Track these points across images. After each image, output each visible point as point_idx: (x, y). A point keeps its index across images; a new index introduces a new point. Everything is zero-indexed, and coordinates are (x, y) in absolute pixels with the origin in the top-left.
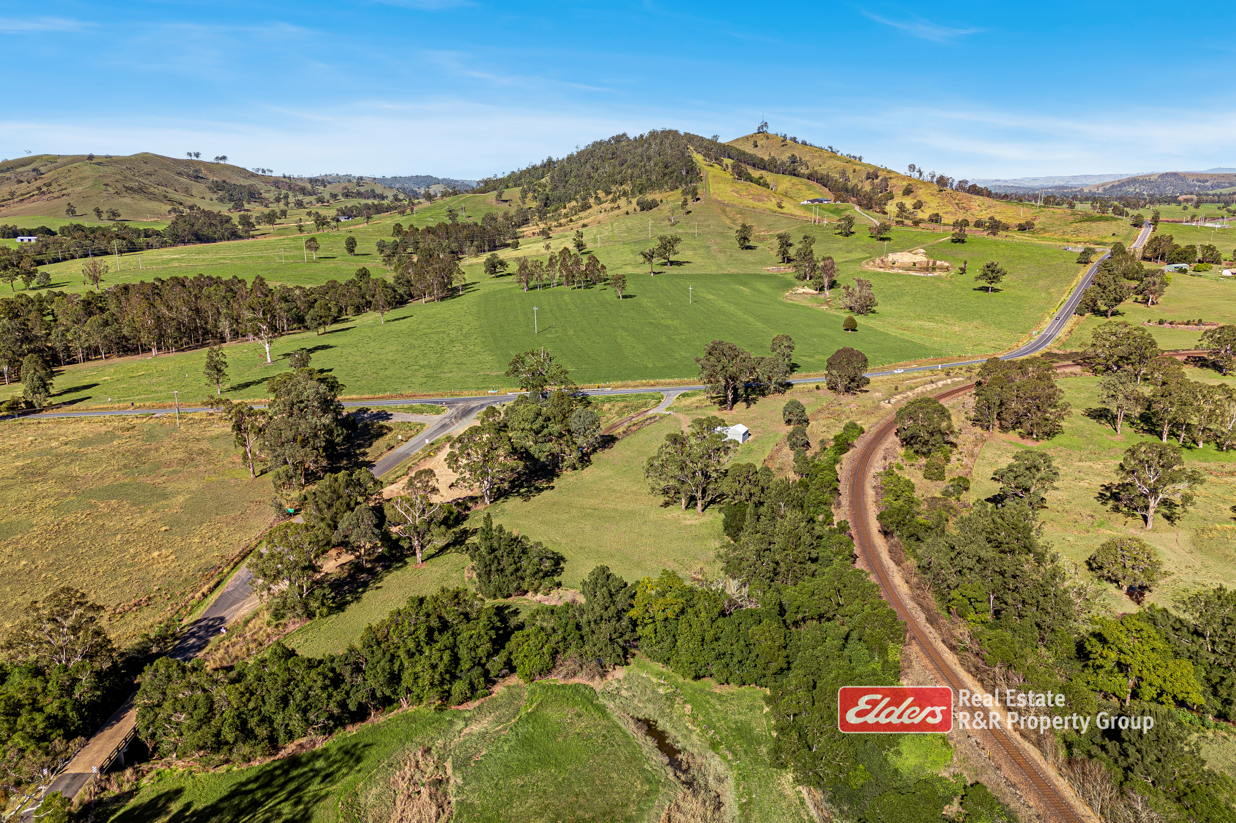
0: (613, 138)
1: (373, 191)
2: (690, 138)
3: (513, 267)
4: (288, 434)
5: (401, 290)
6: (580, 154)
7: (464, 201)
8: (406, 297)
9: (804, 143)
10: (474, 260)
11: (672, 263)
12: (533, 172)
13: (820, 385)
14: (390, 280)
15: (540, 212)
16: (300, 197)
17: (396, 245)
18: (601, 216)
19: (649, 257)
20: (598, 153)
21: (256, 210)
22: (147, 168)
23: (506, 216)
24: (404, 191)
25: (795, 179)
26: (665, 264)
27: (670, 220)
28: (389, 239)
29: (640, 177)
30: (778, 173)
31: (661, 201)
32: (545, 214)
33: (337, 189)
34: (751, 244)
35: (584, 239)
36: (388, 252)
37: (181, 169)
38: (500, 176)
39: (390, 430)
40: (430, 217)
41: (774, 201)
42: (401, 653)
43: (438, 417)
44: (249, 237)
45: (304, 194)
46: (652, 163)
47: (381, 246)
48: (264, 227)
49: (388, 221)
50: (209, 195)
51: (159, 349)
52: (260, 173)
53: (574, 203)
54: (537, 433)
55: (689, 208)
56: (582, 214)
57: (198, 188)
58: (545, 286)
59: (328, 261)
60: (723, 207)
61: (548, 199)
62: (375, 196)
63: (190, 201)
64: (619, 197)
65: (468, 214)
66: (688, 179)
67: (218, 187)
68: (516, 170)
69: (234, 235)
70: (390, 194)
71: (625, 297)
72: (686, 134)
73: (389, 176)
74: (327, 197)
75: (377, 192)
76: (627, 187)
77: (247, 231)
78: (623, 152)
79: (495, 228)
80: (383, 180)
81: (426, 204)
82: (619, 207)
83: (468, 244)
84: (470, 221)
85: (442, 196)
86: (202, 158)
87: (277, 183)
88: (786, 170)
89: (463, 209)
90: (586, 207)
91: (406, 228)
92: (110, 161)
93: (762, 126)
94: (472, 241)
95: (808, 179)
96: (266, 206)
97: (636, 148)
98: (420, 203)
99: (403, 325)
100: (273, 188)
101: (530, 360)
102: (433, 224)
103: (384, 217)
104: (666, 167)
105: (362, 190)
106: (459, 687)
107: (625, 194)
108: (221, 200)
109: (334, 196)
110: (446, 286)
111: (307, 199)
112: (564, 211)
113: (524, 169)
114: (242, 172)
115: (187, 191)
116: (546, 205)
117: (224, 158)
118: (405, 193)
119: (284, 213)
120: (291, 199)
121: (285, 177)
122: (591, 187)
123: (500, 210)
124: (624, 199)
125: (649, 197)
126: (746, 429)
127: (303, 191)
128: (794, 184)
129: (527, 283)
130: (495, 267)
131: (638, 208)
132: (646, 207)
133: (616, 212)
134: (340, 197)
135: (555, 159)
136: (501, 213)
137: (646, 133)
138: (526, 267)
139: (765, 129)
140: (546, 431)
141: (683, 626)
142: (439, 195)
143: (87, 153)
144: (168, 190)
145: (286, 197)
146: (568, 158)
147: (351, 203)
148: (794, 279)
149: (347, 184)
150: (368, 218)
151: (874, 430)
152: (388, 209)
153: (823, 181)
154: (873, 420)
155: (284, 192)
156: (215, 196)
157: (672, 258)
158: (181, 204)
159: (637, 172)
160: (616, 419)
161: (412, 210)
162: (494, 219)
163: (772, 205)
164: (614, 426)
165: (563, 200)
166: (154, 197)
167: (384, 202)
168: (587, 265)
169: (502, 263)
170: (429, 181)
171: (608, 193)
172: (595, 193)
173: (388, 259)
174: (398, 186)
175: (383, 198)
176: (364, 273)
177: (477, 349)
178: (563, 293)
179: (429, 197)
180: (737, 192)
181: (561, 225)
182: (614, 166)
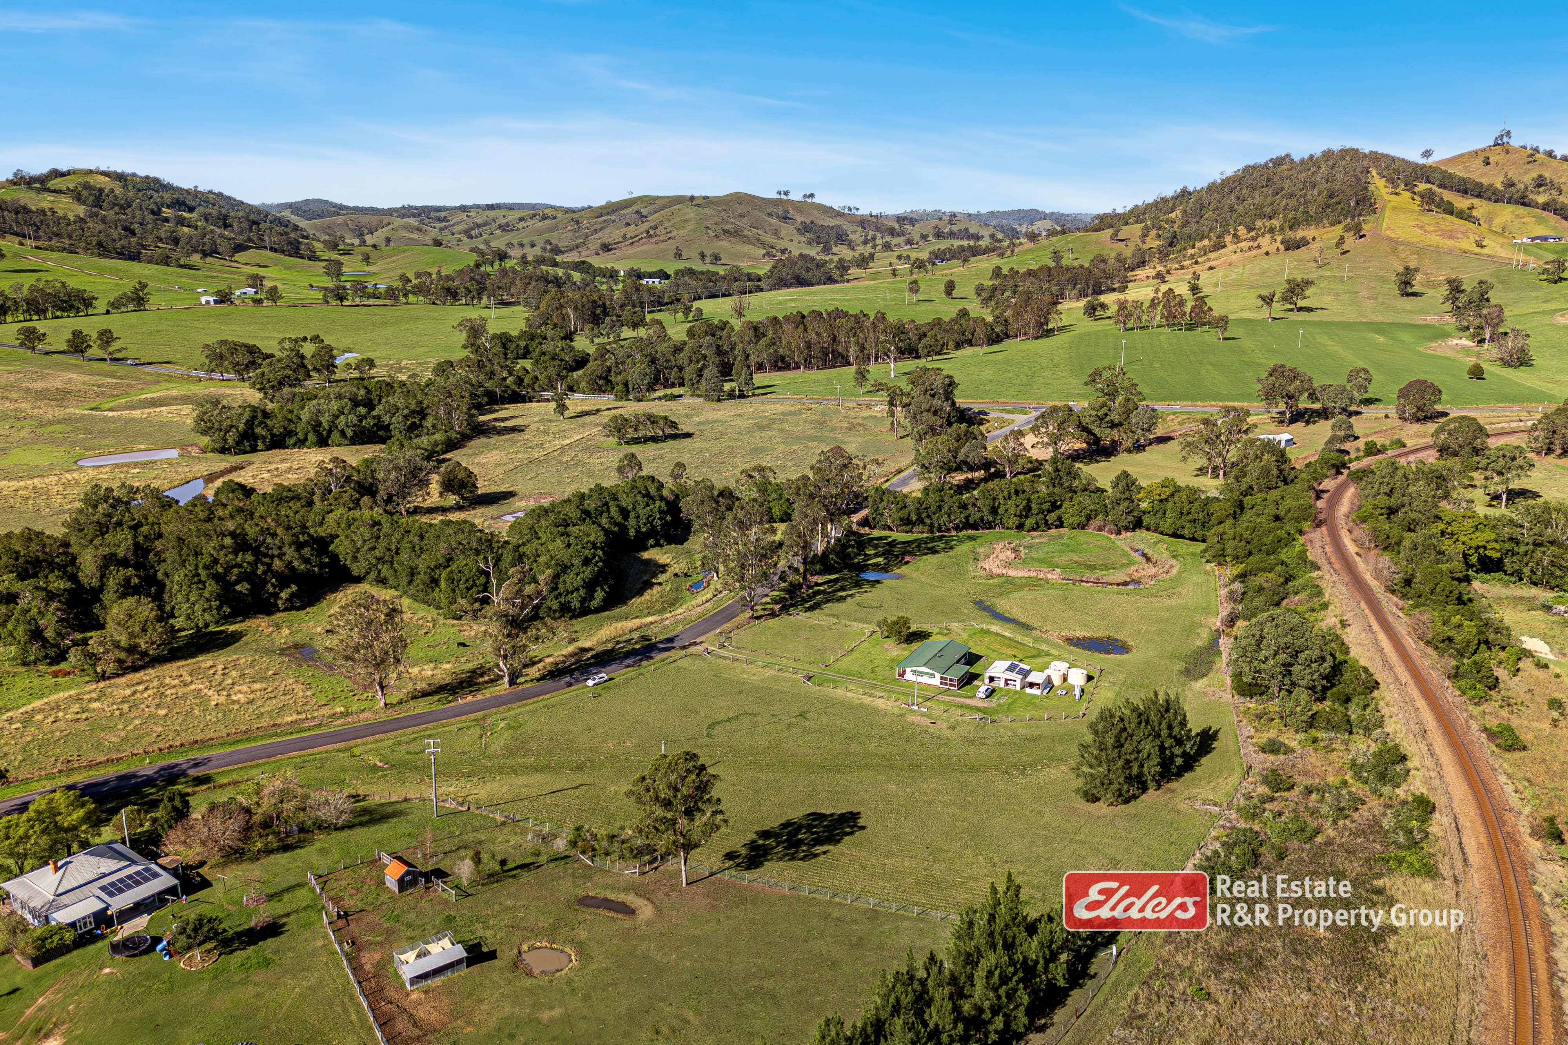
0: (1271, 160)
1: (967, 230)
3: (1114, 308)
4: (925, 406)
5: (998, 329)
6: (1226, 182)
7: (1073, 242)
8: (1003, 336)
9: (1564, 157)
10: (1074, 304)
11: (1300, 309)
12: (1162, 205)
13: (1391, 415)
14: (990, 319)
15: (1160, 253)
16: (888, 238)
17: (994, 289)
18: (1234, 257)
19: (1268, 300)
20: (1249, 180)
21: (844, 252)
22: (740, 210)
23: (1119, 259)
24: (1002, 228)
25: (1521, 211)
26: (1292, 310)
27: (1316, 261)
28: (988, 283)
29: (1296, 210)
31: (1314, 239)
32: (1167, 255)
33: (927, 228)
34: (1417, 289)
35: (1201, 283)
36: (984, 295)
37: (771, 209)
38: (1120, 211)
39: (988, 421)
40: (1032, 259)
41: (1472, 238)
42: (1000, 497)
43: (1025, 417)
44: (843, 282)
45: (892, 235)
46: (1315, 192)
47: (979, 290)
48: (854, 272)
49: (986, 264)
50: (797, 237)
51: (805, 367)
52: (846, 211)
53: (1206, 242)
54: (1102, 419)
55: (1345, 247)
56: (1212, 255)
57: (787, 230)
58: (1142, 328)
59: (927, 303)
60: (1395, 245)
61: (1174, 237)
62: (970, 236)
63: (782, 245)
64: (1263, 235)
65: (1075, 255)
66: (1357, 212)
67: (806, 228)
68: (1140, 204)
69: (830, 280)
70: (985, 233)
71: (1225, 339)
72: (1371, 153)
73: (984, 211)
74: (917, 238)
75: (971, 231)
76: (1276, 223)
77: (842, 276)
78: (1282, 178)
79: (1104, 271)
80: (978, 216)
81: (1028, 245)
82: (1259, 247)
83: (1070, 287)
84: (1076, 264)
85: (1048, 236)
86: (791, 197)
87: (863, 222)
89: (1071, 250)
90: (1219, 246)
91: (1005, 271)
92: (707, 202)
93: (1502, 137)
94: (1075, 285)
96: (853, 249)
97: (1300, 172)
98: (1021, 243)
99: (1000, 356)
100: (860, 229)
101: (1106, 374)
102: (1035, 267)
103: (980, 260)
104: (1331, 196)
105: (955, 228)
106: (1029, 522)
107: (1272, 230)
108: (809, 243)
109: (924, 237)
110: (1042, 324)
111: (895, 241)
112: (1190, 252)
113: (1151, 201)
114: (828, 210)
115: (776, 233)
116: (1171, 244)
117: (811, 195)
118: (1003, 232)
119: (872, 256)
120: (879, 241)
121: (871, 215)
122: (1231, 222)
123: (1112, 250)
124: (1268, 236)
125: (1300, 234)
126: (1290, 437)
127: (892, 232)
129: (1125, 324)
130: (1095, 309)
131: (1282, 247)
132: (1291, 246)
133: (1255, 252)
134: (931, 238)
135: (1191, 189)
136: (1113, 255)
137: (1317, 153)
138: (1126, 308)
140: (1108, 418)
141: (1170, 504)
142: (1044, 233)
143: (689, 194)
144: (760, 232)
145: (874, 238)
146: (1209, 187)
147: (944, 245)
148: (1452, 330)
149: (938, 222)
150: (965, 261)
152: (986, 251)
155: (871, 233)
156: (802, 239)
157: (1300, 303)
158: (772, 247)
159: (1292, 202)
160: (1177, 427)
161: (1013, 251)
162: (1104, 261)
163: (1467, 243)
164: (1174, 431)
165: (1192, 239)
166: (747, 240)
167: (980, 243)
168: (1193, 308)
169: (1103, 306)
170: (1033, 215)
171: (1250, 229)
172: (1235, 230)
173: (986, 301)
174: (994, 223)
175: (977, 237)
176: (964, 313)
177: (1064, 374)
178: (1161, 334)
179: (1033, 237)
180: (1421, 228)
181: (1182, 268)
182: (1266, 196)
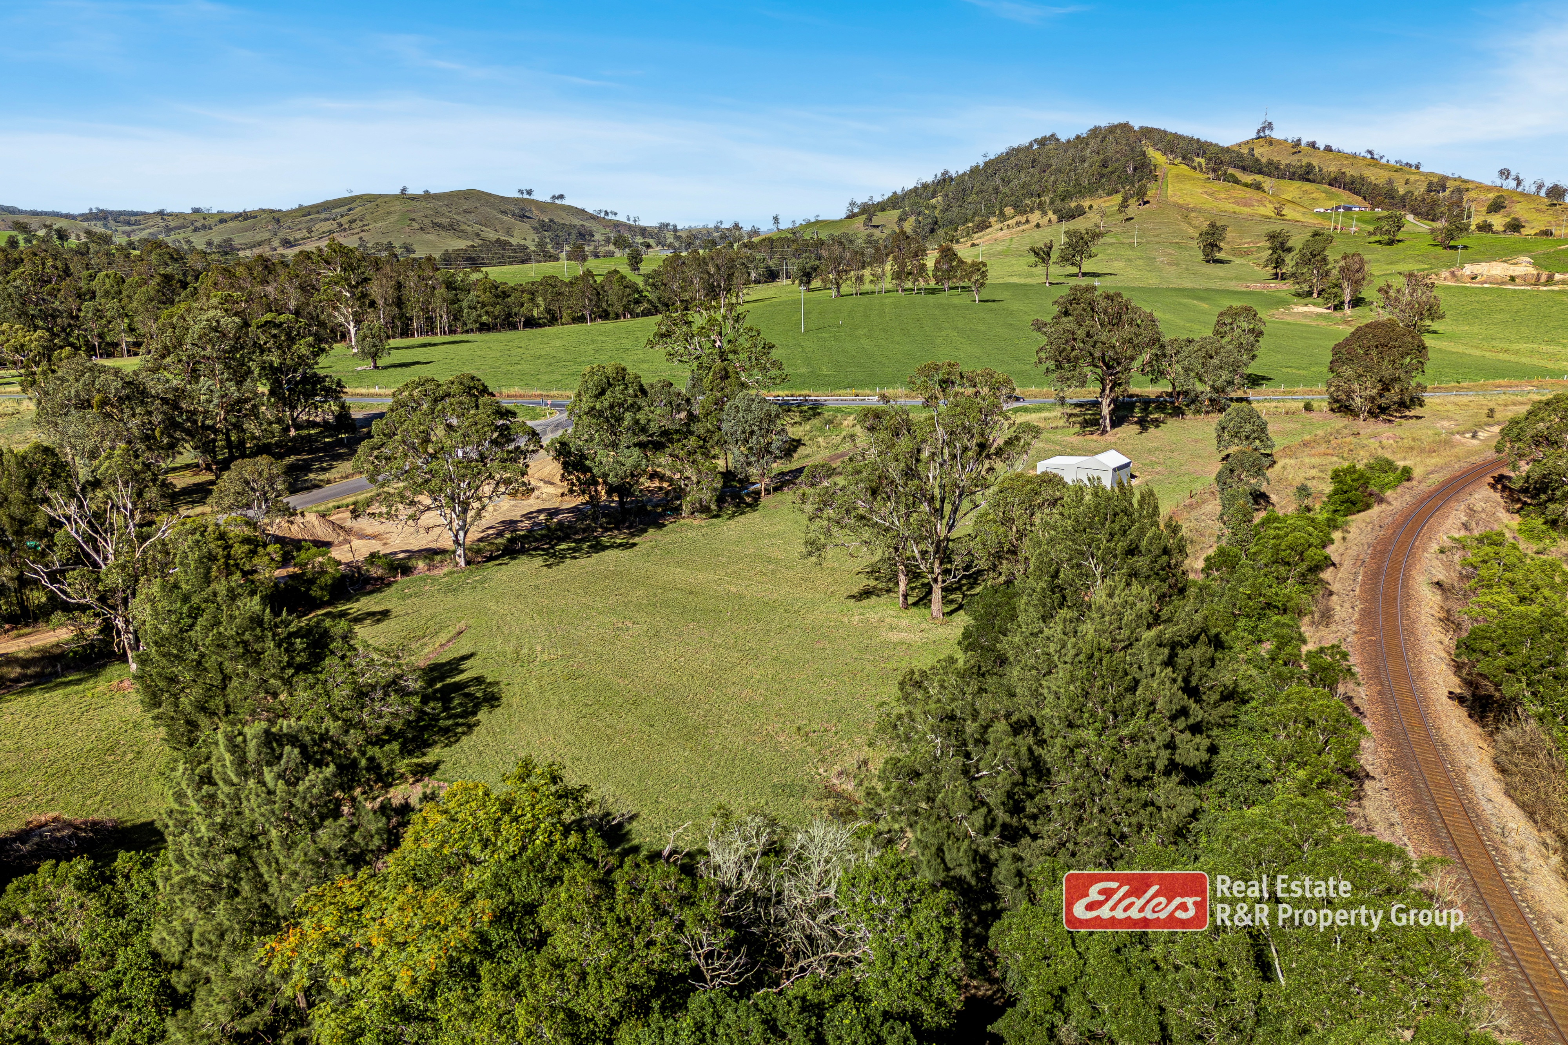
0: (1036, 141)
2: (1147, 132)
6: (988, 164)
9: (1328, 149)
11: (1086, 274)
12: (922, 191)
13: (1315, 405)
18: (1001, 234)
19: (1043, 255)
20: (1013, 161)
25: (1308, 186)
26: (1073, 275)
29: (1067, 184)
30: (1283, 178)
31: (1091, 208)
34: (1224, 255)
37: (507, 208)
38: (879, 199)
41: (1270, 207)
46: (1086, 165)
52: (602, 215)
53: (969, 224)
55: (1130, 213)
56: (976, 235)
57: (522, 227)
60: (1185, 211)
61: (936, 223)
64: (1032, 210)
66: (1136, 179)
67: (543, 226)
71: (984, 301)
72: (1141, 128)
76: (1045, 198)
78: (1048, 157)
82: (1028, 221)
86: (535, 196)
87: (618, 226)
88: (1294, 174)
90: (984, 226)
93: (1264, 129)
95: (1330, 184)
97: (1067, 150)
100: (611, 232)
104: (1104, 166)
107: (1041, 205)
114: (577, 212)
116: (932, 231)
117: (561, 197)
122: (996, 204)
124: (1037, 211)
125: (1074, 204)
126: (1124, 460)
128: (1305, 192)
130: (808, 276)
131: (1055, 219)
132: (1067, 216)
133: (1023, 227)
135: (952, 174)
137: (1083, 131)
139: (1267, 132)
146: (972, 171)
148: (1289, 297)
151: (1436, 479)
153: (1354, 186)
154: (1434, 461)
157: (1085, 267)
163: (1268, 210)
171: (1017, 207)
172: (1001, 209)
180: (1209, 193)
